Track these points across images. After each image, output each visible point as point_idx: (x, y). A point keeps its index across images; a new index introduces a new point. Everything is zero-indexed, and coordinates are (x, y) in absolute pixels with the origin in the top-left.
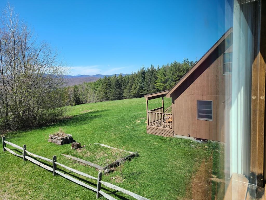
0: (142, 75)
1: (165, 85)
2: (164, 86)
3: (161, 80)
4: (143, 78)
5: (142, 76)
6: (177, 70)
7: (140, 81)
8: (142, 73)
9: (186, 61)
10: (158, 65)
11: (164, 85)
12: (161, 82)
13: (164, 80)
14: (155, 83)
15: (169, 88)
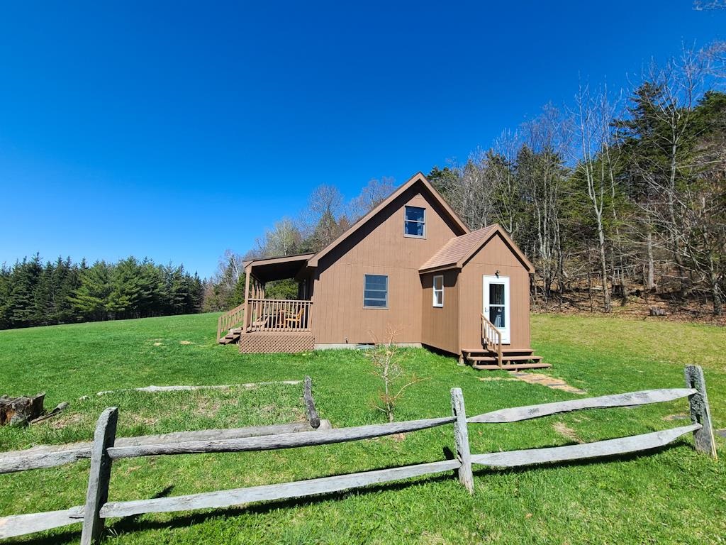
0: (31, 275)
1: (101, 301)
2: (98, 303)
3: (91, 289)
4: (31, 281)
5: (29, 277)
6: (134, 274)
7: (21, 288)
8: (30, 270)
9: (147, 263)
10: (84, 260)
11: (98, 300)
12: (91, 295)
13: (99, 291)
14: (74, 296)
15: (112, 307)
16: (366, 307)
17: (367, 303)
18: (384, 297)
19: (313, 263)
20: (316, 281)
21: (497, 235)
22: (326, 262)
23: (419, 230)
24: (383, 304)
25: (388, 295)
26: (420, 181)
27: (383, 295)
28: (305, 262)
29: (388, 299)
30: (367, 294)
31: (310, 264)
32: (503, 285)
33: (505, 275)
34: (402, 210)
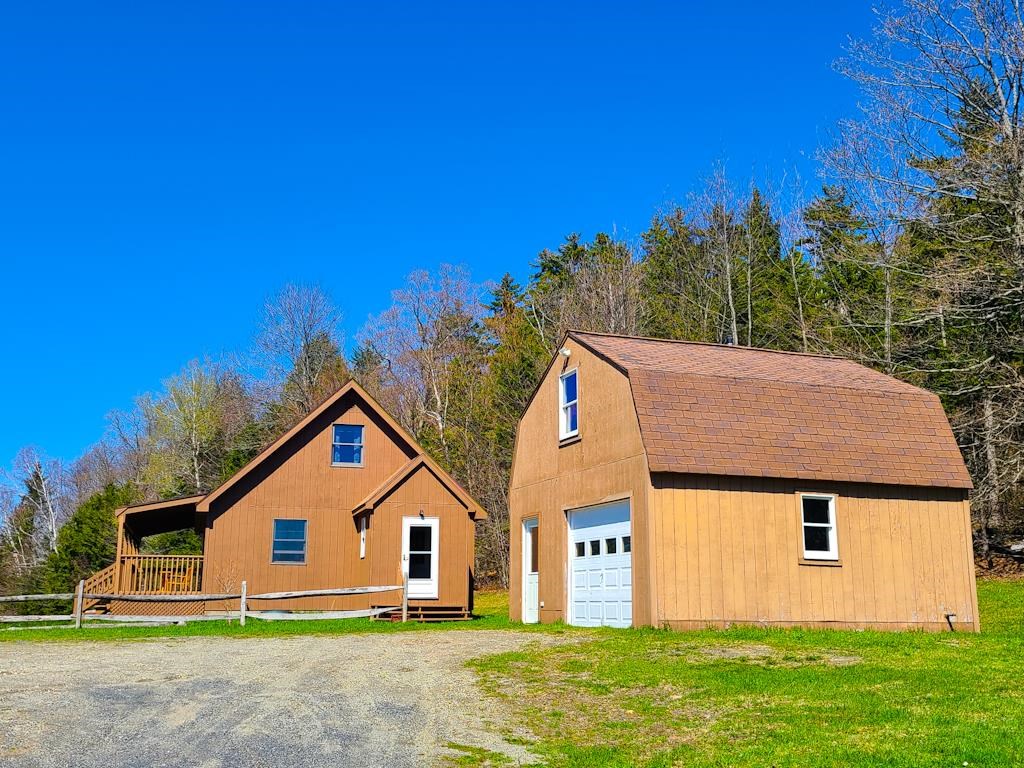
16: (276, 563)
17: (276, 558)
18: (302, 549)
19: (203, 507)
20: (207, 529)
21: (424, 467)
22: (221, 505)
23: (356, 455)
24: (301, 558)
25: (306, 547)
26: (352, 390)
27: (301, 546)
28: (193, 506)
29: (307, 551)
30: (277, 546)
31: (199, 509)
32: (430, 528)
33: (435, 515)
34: (330, 431)
